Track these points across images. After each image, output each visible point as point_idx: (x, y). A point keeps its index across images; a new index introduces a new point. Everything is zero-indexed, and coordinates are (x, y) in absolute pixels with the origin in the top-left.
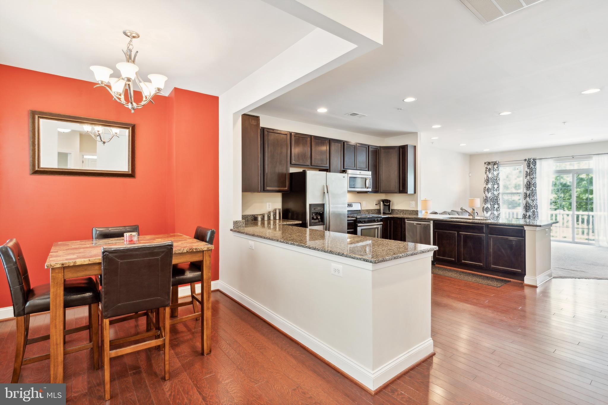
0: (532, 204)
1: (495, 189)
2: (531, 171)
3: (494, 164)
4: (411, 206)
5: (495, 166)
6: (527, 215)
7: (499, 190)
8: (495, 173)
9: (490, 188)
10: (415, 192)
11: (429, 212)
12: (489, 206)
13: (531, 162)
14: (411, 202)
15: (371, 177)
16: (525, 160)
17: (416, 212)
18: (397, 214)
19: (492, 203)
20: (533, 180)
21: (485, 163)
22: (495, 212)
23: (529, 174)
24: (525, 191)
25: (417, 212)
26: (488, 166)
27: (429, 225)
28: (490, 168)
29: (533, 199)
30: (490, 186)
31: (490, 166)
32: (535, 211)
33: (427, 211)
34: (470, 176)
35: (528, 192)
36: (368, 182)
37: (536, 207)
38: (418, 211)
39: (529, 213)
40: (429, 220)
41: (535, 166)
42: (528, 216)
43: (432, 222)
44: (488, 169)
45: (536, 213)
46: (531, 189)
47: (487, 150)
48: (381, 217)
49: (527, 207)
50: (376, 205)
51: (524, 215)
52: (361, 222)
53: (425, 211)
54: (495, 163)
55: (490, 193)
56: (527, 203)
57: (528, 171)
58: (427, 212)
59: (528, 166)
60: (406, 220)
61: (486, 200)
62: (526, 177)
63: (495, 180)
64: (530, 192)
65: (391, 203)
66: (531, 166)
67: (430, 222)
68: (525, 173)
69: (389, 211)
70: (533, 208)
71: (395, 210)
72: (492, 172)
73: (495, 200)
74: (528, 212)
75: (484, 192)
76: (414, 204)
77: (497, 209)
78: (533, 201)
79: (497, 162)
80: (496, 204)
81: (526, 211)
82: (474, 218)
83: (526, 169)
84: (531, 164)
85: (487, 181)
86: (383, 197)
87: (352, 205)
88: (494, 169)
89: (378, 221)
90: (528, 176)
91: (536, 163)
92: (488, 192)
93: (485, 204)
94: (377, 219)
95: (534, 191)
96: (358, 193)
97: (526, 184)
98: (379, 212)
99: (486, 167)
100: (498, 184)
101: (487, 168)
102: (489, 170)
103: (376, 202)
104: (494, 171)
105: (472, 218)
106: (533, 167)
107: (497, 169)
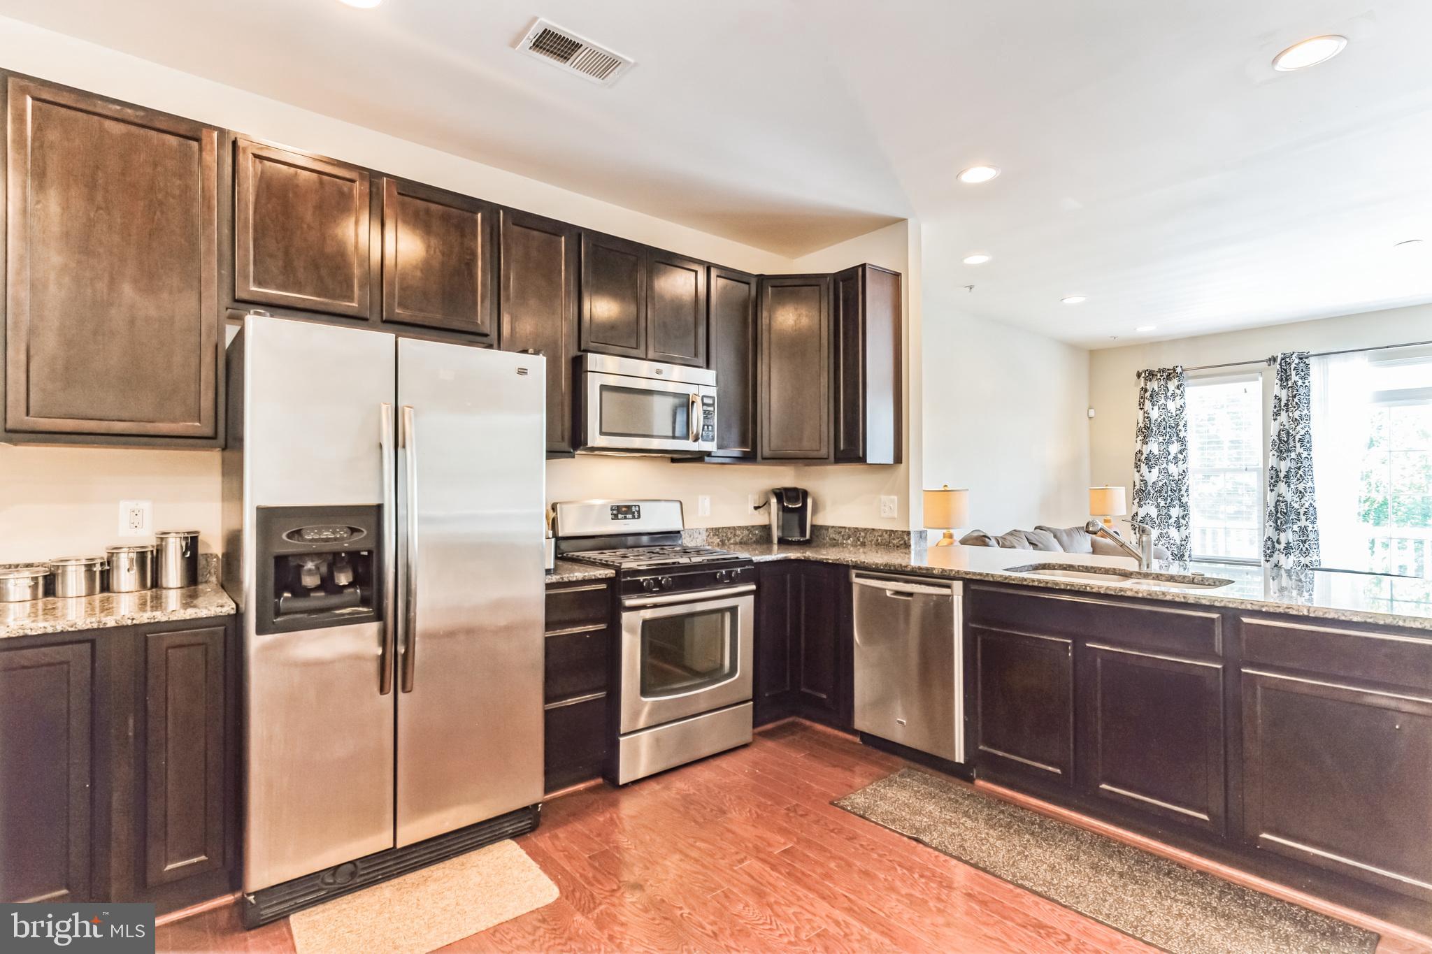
0: (1296, 506)
1: (1171, 457)
2: (1294, 396)
3: (1169, 378)
4: (883, 515)
5: (1169, 383)
6: (1279, 542)
7: (1184, 461)
8: (1172, 406)
9: (1156, 452)
10: (898, 459)
11: (959, 534)
12: (1154, 512)
13: (1293, 366)
14: (884, 498)
15: (713, 392)
16: (1270, 360)
17: (900, 540)
19: (1162, 503)
20: (1301, 426)
21: (1139, 375)
22: (1173, 532)
23: (1286, 405)
24: (1273, 461)
25: (906, 537)
26: (1149, 383)
27: (946, 601)
28: (1153, 391)
29: (1301, 487)
30: (1153, 447)
31: (1154, 385)
32: (1310, 529)
33: (951, 531)
34: (1090, 418)
35: (1284, 466)
36: (697, 413)
37: (1311, 514)
38: (909, 533)
39: (1288, 536)
40: (945, 578)
41: (1305, 378)
42: (1282, 546)
43: (958, 586)
44: (1148, 394)
45: (1312, 536)
46: (1293, 455)
47: (1147, 328)
48: (750, 562)
49: (1280, 516)
50: (756, 508)
51: (1269, 543)
52: (639, 589)
53: (945, 531)
54: (1170, 374)
55: (1155, 471)
56: (1278, 501)
57: (1284, 395)
58: (951, 536)
59: (1281, 380)
60: (853, 573)
61: (1141, 494)
62: (1277, 414)
63: (1173, 429)
64: (1293, 465)
65: (809, 501)
66: (1294, 378)
67: (948, 587)
68: (1272, 402)
69: (803, 533)
70: (1303, 518)
71: (827, 528)
72: (1163, 401)
73: (1173, 492)
74: (1284, 531)
75: (1138, 467)
76: (895, 506)
77: (1177, 522)
78: (1301, 494)
79: (1179, 370)
80: (1174, 506)
81: (1277, 529)
83: (1277, 390)
84: (1293, 373)
85: (1145, 432)
87: (639, 512)
88: (1169, 394)
89: (743, 579)
90: (1283, 413)
91: (1308, 369)
92: (1150, 467)
93: (1140, 506)
94: (729, 573)
95: (1305, 463)
96: (673, 460)
97: (1276, 438)
98: (763, 536)
99: (1143, 385)
100: (1182, 441)
101: (1146, 391)
102: (1151, 396)
104: (1166, 398)
105: (1137, 569)
106: (1300, 383)
107: (1178, 392)
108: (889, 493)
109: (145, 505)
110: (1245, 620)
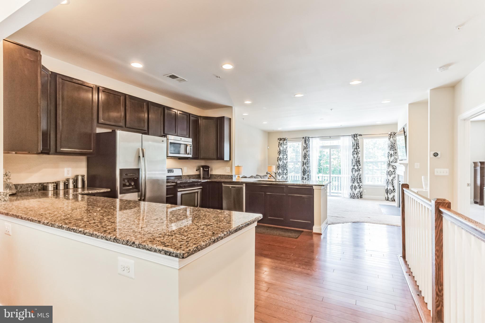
0: (307, 170)
1: (284, 159)
2: (307, 146)
3: (284, 140)
4: (227, 172)
5: (284, 141)
6: (304, 178)
7: (287, 159)
8: (285, 147)
9: (282, 158)
10: (230, 159)
11: (241, 176)
12: (281, 171)
13: (307, 139)
14: (227, 168)
15: (191, 143)
16: (303, 138)
17: (231, 177)
18: (215, 178)
19: (283, 170)
20: (308, 153)
21: (278, 139)
22: (285, 176)
23: (306, 148)
24: (303, 160)
25: (232, 176)
26: (280, 141)
27: (242, 188)
28: (281, 143)
29: (308, 166)
30: (281, 156)
31: (281, 142)
32: (309, 175)
33: (239, 176)
34: (268, 149)
35: (305, 161)
36: (188, 148)
37: (309, 172)
38: (232, 175)
39: (306, 176)
40: (242, 183)
41: (309, 142)
42: (305, 178)
43: (244, 185)
44: (280, 144)
45: (309, 176)
46: (307, 159)
47: (280, 129)
48: (201, 182)
49: (304, 172)
50: (196, 170)
51: (302, 178)
52: (181, 187)
53: (238, 175)
54: (285, 139)
55: (281, 162)
56: (304, 169)
57: (305, 145)
58: (239, 177)
59: (305, 142)
60: (223, 184)
61: (278, 167)
62: (304, 150)
63: (285, 152)
64: (306, 161)
65: (210, 169)
66: (307, 142)
67: (242, 185)
68: (303, 147)
69: (208, 176)
70: (308, 172)
71: (213, 175)
72: (283, 146)
73: (285, 167)
74: (305, 175)
75: (278, 161)
76: (229, 170)
77: (286, 174)
78: (308, 167)
79: (286, 139)
80: (285, 170)
81: (304, 175)
82: (276, 181)
83: (304, 145)
84: (307, 141)
85: (280, 153)
86: (203, 163)
87: (173, 171)
88: (284, 144)
89: (198, 186)
90: (305, 149)
91: (309, 140)
92: (280, 161)
93: (278, 170)
94: (197, 184)
95: (309, 160)
96: (179, 159)
97: (304, 155)
98: (199, 176)
99: (279, 142)
100: (286, 155)
101: (280, 143)
102: (281, 144)
103: (197, 168)
104: (284, 145)
105: (275, 181)
106: (308, 143)
107: (286, 144)
108: (228, 167)
109: (70, 169)
110: (289, 187)
